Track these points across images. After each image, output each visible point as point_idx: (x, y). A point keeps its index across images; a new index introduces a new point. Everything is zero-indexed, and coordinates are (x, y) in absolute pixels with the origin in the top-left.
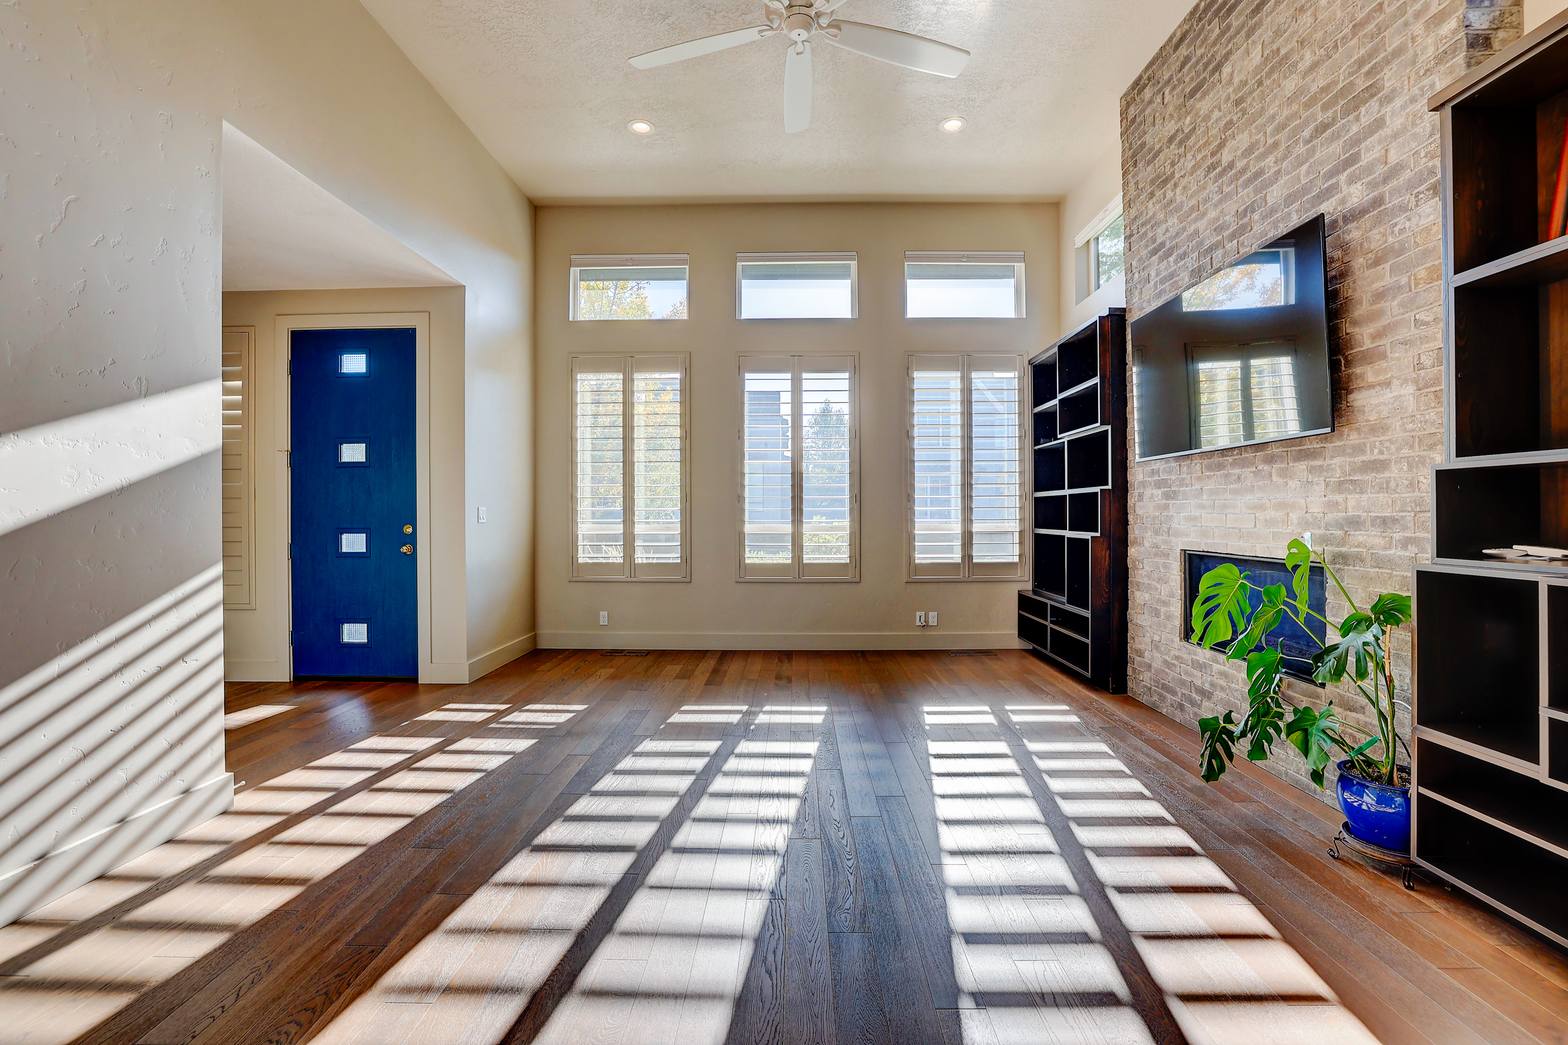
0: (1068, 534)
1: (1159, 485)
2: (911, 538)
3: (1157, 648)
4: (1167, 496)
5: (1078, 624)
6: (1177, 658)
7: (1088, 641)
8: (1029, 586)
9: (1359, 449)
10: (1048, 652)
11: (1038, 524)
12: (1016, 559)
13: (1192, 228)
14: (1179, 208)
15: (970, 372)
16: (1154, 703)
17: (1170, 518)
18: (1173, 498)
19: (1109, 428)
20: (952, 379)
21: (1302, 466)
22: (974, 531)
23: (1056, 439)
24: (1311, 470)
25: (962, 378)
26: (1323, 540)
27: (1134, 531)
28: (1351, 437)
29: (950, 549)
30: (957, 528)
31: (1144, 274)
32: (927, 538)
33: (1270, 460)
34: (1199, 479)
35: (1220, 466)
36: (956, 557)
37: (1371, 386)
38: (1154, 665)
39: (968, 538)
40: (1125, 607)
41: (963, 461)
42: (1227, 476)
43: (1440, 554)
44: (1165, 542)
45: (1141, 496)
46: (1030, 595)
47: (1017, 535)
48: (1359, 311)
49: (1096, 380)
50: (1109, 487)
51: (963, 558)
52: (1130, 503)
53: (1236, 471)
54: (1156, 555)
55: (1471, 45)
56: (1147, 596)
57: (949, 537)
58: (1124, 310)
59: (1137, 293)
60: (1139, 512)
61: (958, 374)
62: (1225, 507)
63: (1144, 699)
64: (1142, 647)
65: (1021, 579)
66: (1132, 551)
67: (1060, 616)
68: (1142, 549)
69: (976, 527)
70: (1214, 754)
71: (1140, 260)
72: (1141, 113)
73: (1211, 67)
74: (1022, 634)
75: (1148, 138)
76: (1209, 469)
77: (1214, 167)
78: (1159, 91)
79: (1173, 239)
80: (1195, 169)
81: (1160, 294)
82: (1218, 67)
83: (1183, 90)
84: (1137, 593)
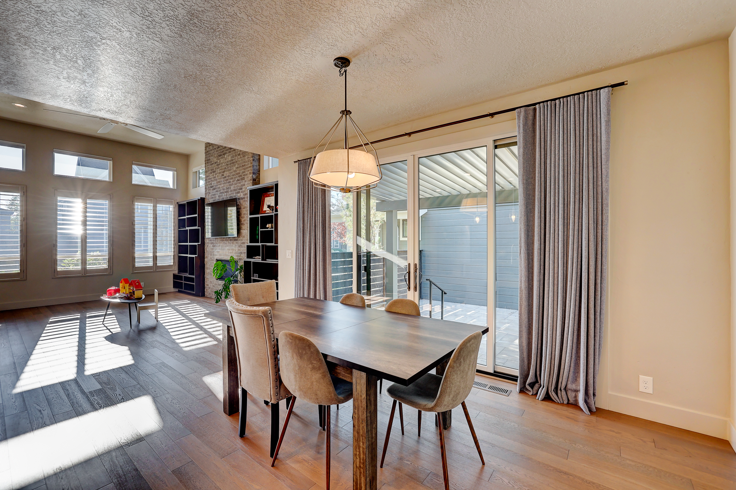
0: (189, 256)
1: (212, 243)
2: (134, 258)
3: (211, 283)
4: (213, 246)
5: (192, 280)
6: (215, 284)
7: (194, 284)
8: (176, 272)
9: (242, 240)
10: (183, 290)
11: (179, 253)
12: (172, 264)
13: (219, 186)
14: (216, 180)
15: (156, 204)
16: (211, 297)
17: (214, 251)
18: (215, 247)
19: (200, 228)
20: (150, 206)
21: (235, 242)
22: (157, 255)
23: (185, 228)
24: (236, 243)
25: (154, 206)
26: (238, 256)
27: (206, 255)
28: (241, 238)
29: (148, 262)
30: (151, 255)
31: (209, 191)
32: (139, 258)
33: (231, 240)
34: (219, 243)
35: (223, 241)
36: (151, 264)
37: (243, 229)
38: (211, 287)
39: (155, 258)
40: (204, 274)
41: (154, 233)
42: (224, 243)
43: (247, 258)
44: (213, 257)
45: (208, 246)
46: (177, 274)
47: (172, 257)
48: (242, 215)
49: (197, 215)
50: (200, 243)
51: (153, 264)
52: (205, 248)
53: (225, 242)
54: (211, 260)
55: (253, 180)
56: (209, 271)
57: (148, 258)
58: (204, 198)
59: (207, 195)
60: (207, 250)
61: (152, 205)
62: (224, 249)
63: (209, 296)
64: (208, 283)
65: (174, 270)
66: (206, 260)
67: (187, 279)
68: (208, 259)
69: (158, 254)
70: (218, 298)
71: (208, 187)
72: (210, 151)
73: (223, 153)
74: (175, 287)
75: (211, 158)
76: (221, 241)
77: (223, 175)
78: (213, 149)
79: (215, 186)
80: (220, 173)
81: (212, 198)
82: (224, 154)
83: (218, 153)
84: (207, 270)
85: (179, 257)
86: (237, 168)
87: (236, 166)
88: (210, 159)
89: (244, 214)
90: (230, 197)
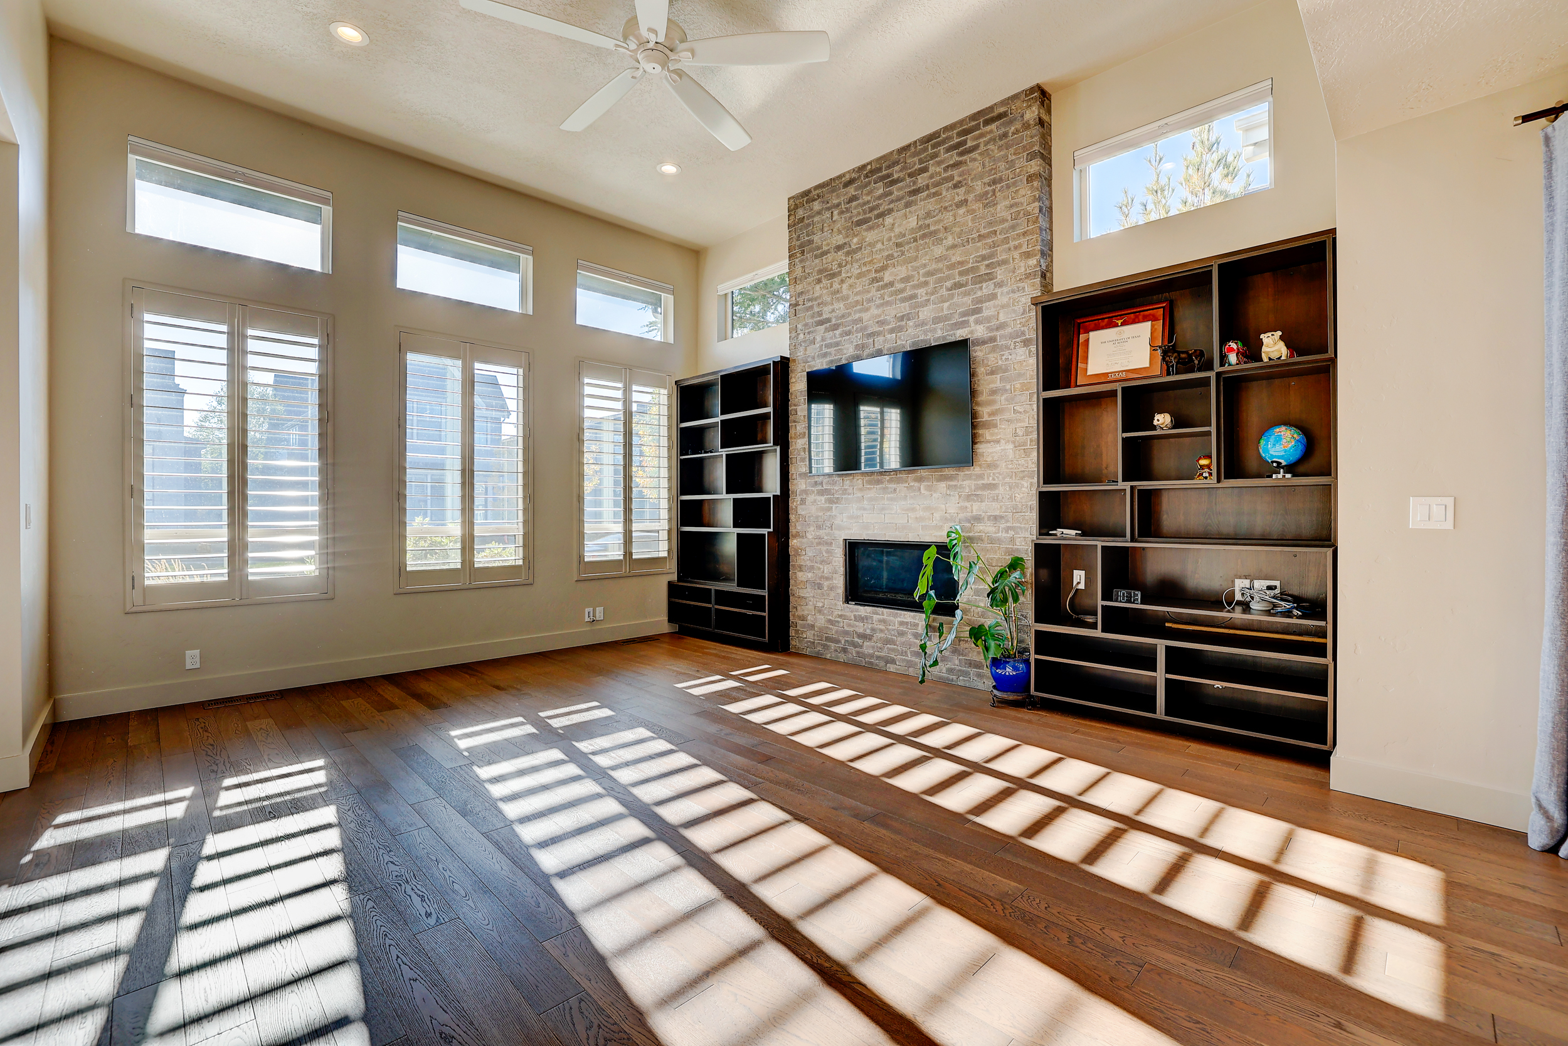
1: (823, 493)
3: (820, 612)
4: (830, 501)
5: (753, 602)
6: (840, 617)
7: (766, 614)
8: (674, 577)
10: (712, 629)
12: (665, 554)
13: (858, 316)
14: (845, 298)
15: (630, 384)
16: (818, 653)
17: (832, 517)
18: (836, 503)
19: (779, 447)
20: (615, 390)
21: (942, 484)
22: (633, 530)
23: (710, 452)
24: (950, 487)
25: (625, 390)
27: (795, 528)
28: (977, 471)
31: (809, 337)
34: (861, 490)
37: (990, 442)
38: (817, 625)
39: (628, 537)
40: (788, 585)
41: (625, 466)
42: (884, 489)
43: (1040, 534)
44: (828, 535)
45: (803, 500)
46: (683, 584)
47: (666, 533)
49: (769, 410)
50: (778, 493)
51: (625, 554)
52: (791, 507)
53: (892, 486)
54: (819, 544)
55: (1042, 276)
56: (808, 575)
58: (787, 359)
59: (801, 350)
60: (801, 513)
61: (620, 385)
62: (882, 509)
63: (806, 652)
64: (806, 613)
65: (669, 571)
66: (793, 543)
67: (729, 599)
68: (805, 540)
69: (635, 527)
71: (806, 325)
72: (809, 217)
73: (876, 212)
74: (671, 619)
75: (816, 238)
76: (869, 482)
77: (875, 280)
78: (828, 209)
79: (837, 318)
80: (860, 276)
81: (825, 355)
82: (882, 215)
83: (851, 218)
84: (800, 574)
85: (683, 536)
86: (954, 246)
87: (950, 241)
88: (811, 242)
89: (994, 392)
90: (914, 343)
